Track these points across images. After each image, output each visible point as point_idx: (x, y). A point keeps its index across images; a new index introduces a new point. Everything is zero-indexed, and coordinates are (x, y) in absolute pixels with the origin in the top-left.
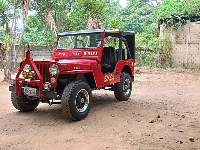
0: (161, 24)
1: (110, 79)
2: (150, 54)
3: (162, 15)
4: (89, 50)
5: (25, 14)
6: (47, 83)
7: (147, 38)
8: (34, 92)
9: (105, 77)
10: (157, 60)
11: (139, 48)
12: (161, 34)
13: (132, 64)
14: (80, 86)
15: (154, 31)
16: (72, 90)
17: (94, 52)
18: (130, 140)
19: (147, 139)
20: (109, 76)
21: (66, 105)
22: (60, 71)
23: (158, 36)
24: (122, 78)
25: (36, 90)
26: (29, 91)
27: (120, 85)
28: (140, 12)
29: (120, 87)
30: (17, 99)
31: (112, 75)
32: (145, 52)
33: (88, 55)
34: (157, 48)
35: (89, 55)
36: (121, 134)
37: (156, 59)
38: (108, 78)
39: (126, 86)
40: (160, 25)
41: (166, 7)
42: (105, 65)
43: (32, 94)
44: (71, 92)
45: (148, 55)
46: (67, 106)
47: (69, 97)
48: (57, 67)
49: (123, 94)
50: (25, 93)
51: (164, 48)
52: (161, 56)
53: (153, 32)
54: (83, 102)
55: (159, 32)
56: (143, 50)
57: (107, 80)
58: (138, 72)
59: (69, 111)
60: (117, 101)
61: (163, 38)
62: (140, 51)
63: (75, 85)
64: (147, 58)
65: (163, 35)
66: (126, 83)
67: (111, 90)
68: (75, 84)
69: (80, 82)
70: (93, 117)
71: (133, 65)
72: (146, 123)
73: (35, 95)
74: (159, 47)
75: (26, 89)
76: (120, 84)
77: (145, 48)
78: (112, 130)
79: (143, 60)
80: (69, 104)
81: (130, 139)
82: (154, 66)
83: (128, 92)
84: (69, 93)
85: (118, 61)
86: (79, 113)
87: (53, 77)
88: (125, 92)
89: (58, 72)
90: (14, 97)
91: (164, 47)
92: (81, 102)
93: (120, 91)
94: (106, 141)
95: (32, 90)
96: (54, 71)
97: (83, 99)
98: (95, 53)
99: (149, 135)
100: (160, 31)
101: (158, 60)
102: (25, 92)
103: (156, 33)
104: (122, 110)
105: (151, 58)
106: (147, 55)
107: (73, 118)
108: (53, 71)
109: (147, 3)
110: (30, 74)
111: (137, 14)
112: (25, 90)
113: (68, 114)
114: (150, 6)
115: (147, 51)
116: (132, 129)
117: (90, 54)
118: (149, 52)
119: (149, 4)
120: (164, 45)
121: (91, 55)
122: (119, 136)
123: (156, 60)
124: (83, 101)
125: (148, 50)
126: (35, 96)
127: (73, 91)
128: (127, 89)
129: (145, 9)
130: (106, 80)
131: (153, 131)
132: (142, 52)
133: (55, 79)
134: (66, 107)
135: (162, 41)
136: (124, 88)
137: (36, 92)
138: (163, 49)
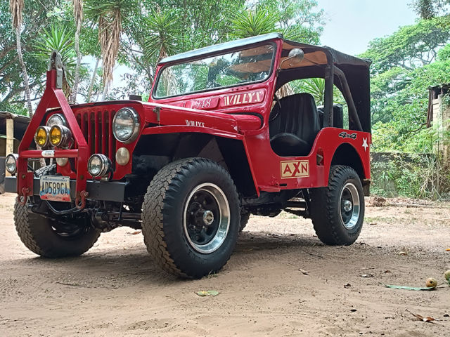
0: (437, 98)
1: (297, 174)
2: (409, 168)
3: (437, 77)
4: (238, 91)
5: (109, 62)
6: (99, 157)
7: (401, 133)
8: (63, 187)
9: (283, 166)
10: (429, 183)
11: (383, 154)
12: (436, 121)
13: (365, 145)
14: (199, 170)
15: (418, 116)
16: (173, 179)
17: (250, 95)
18: (358, 331)
19: (418, 329)
20: (295, 165)
21: (153, 224)
22: (140, 127)
23: (429, 126)
24: (335, 179)
25: (70, 182)
26: (51, 185)
27: (329, 198)
28: (384, 83)
29: (329, 204)
30: (27, 219)
31: (305, 163)
32: (398, 165)
33: (234, 103)
34: (429, 155)
35: (238, 103)
36: (324, 313)
37: (427, 180)
38: (293, 169)
39: (348, 202)
40: (434, 101)
41: (447, 65)
42: (285, 134)
43: (60, 195)
44: (170, 185)
45: (406, 171)
46: (157, 228)
47: (164, 201)
48: (135, 115)
49: (337, 224)
50: (42, 194)
51: (445, 154)
52: (438, 174)
53: (417, 118)
54: (208, 221)
55: (432, 117)
56: (392, 158)
57: (288, 174)
58: (381, 202)
59: (163, 243)
60: (320, 245)
61: (441, 127)
62: (387, 161)
63: (183, 167)
64: (403, 177)
65: (441, 123)
66: (347, 195)
67: (305, 217)
68: (185, 165)
69: (202, 160)
70: (241, 272)
71: (368, 148)
72: (413, 290)
73: (67, 196)
74: (434, 151)
75: (45, 181)
76: (330, 194)
77: (398, 154)
78: (298, 303)
79: (393, 183)
80: (161, 222)
81: (356, 327)
82: (421, 198)
83: (353, 221)
84: (163, 190)
85: (322, 127)
86: (196, 254)
87: (121, 145)
88: (346, 220)
89: (136, 130)
90: (22, 213)
91: (446, 151)
92: (204, 224)
93: (331, 214)
94: (270, 329)
95: (60, 183)
96: (125, 128)
97: (208, 212)
98: (255, 97)
99: (425, 320)
100: (434, 115)
101: (432, 182)
102: (43, 191)
103: (424, 121)
104: (334, 260)
105: (414, 177)
106: (404, 171)
107: (174, 266)
108: (123, 127)
109: (399, 64)
110: (53, 133)
111: (377, 87)
112: (41, 185)
113: (160, 253)
114: (408, 69)
115: (402, 162)
116: (364, 303)
117: (241, 100)
118: (409, 164)
119: (403, 66)
120: (446, 147)
121: (244, 102)
122: (318, 319)
123: (426, 183)
124: (210, 218)
125: (407, 158)
126: (68, 199)
127: (176, 183)
128: (349, 214)
129: (394, 77)
130: (286, 175)
131: (436, 310)
132: (391, 163)
133: (127, 151)
134: (154, 233)
135: (441, 136)
136: (343, 210)
137: (68, 187)
138: (443, 156)
